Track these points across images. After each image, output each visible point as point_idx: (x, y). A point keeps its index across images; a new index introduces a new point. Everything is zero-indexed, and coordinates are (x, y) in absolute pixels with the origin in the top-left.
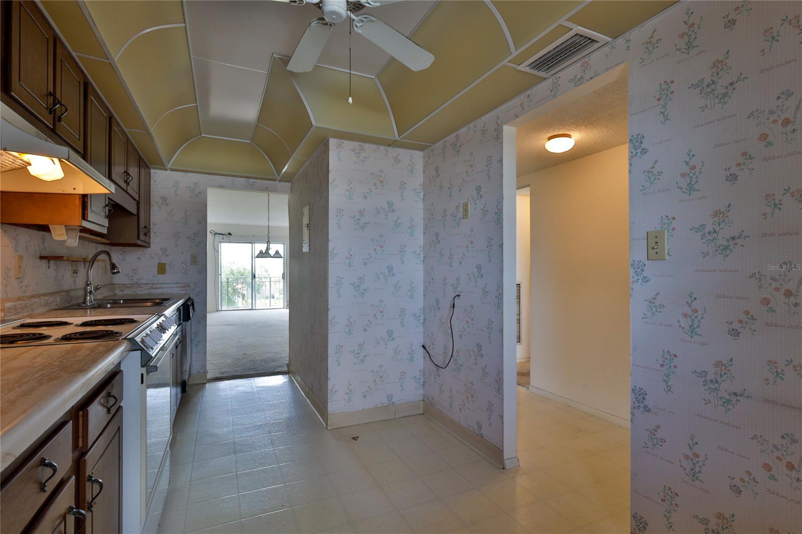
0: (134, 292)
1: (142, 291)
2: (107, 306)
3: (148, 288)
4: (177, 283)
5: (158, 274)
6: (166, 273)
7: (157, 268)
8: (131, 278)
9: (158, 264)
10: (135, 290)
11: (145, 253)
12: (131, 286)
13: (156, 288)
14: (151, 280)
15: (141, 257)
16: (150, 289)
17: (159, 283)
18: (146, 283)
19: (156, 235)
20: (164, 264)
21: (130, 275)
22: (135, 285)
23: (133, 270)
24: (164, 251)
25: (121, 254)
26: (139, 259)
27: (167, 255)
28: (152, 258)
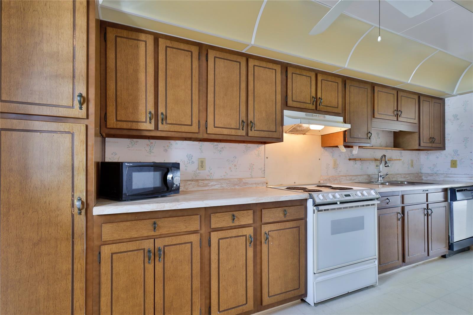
0: (434, 178)
1: (439, 178)
2: (386, 184)
3: (444, 176)
4: (466, 174)
5: (451, 167)
6: (457, 167)
7: (450, 163)
8: (432, 170)
9: (451, 161)
10: (435, 177)
11: (442, 154)
12: (432, 174)
13: (449, 177)
14: (446, 172)
15: (439, 157)
16: (444, 177)
17: (452, 173)
18: (442, 173)
19: (449, 141)
20: (456, 161)
21: (432, 168)
22: (435, 174)
23: (434, 165)
24: (456, 152)
25: (426, 155)
26: (437, 157)
27: (458, 155)
28: (446, 157)
